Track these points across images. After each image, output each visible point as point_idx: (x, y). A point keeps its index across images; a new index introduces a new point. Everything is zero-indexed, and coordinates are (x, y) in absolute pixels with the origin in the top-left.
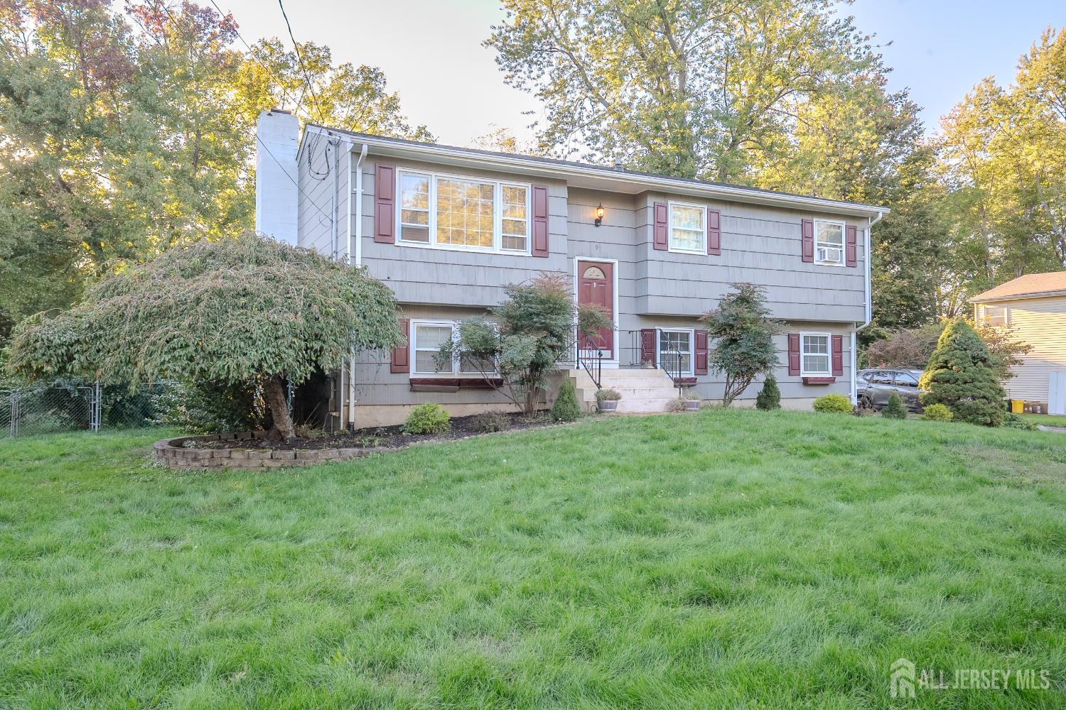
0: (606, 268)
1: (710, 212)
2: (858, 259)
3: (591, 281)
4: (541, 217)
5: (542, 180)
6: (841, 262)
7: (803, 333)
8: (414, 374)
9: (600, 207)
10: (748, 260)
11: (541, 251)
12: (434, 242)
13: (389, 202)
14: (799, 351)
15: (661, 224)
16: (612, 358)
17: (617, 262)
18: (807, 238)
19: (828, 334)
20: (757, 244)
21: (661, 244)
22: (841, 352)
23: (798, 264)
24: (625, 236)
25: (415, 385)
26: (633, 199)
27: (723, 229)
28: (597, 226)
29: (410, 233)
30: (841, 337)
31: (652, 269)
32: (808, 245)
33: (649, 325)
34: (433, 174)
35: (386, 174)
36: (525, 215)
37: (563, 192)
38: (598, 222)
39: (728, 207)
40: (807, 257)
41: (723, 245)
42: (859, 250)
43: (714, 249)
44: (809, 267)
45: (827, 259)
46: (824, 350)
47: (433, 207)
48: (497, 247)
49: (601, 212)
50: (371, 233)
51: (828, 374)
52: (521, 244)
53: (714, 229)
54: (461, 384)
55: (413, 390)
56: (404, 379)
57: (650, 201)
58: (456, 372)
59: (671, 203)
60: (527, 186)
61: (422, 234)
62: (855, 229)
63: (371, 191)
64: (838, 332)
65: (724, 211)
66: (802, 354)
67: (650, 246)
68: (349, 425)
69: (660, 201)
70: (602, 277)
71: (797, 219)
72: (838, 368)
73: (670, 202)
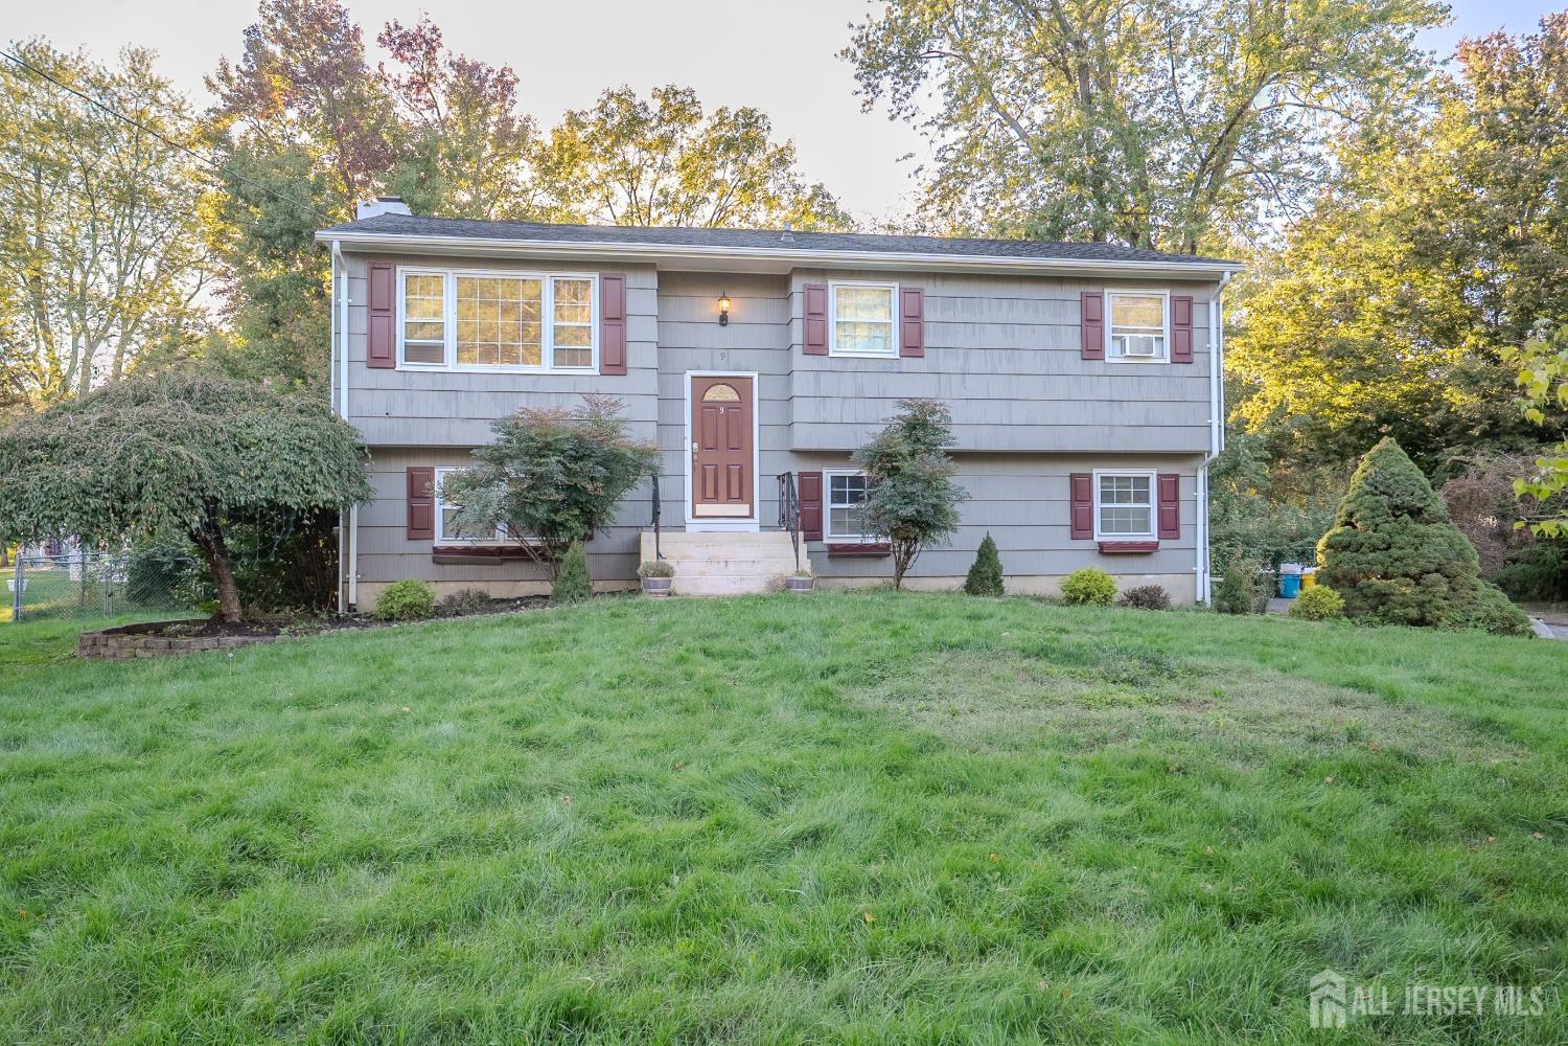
0: (741, 385)
1: (904, 293)
2: (1195, 349)
3: (714, 405)
4: (614, 318)
5: (614, 268)
6: (1162, 356)
7: (1098, 472)
8: (440, 540)
9: (724, 297)
10: (977, 362)
11: (615, 365)
12: (451, 363)
13: (386, 314)
14: (1090, 499)
15: (816, 316)
16: (751, 516)
17: (755, 375)
18: (1091, 322)
19: (1152, 473)
20: (994, 337)
21: (816, 346)
22: (1176, 499)
23: (1073, 363)
24: (766, 336)
25: (442, 556)
26: (776, 282)
27: (928, 315)
28: (724, 325)
29: (415, 353)
30: (1177, 477)
31: (800, 384)
32: (1093, 331)
33: (810, 467)
34: (450, 271)
35: (381, 276)
36: (590, 313)
37: (652, 280)
38: (724, 319)
39: (938, 283)
40: (1092, 350)
41: (928, 341)
42: (1197, 335)
43: (912, 347)
44: (1096, 366)
45: (1128, 353)
46: (1143, 497)
47: (450, 312)
48: (546, 366)
49: (725, 304)
50: (362, 353)
51: (1152, 536)
52: (582, 357)
53: (912, 320)
54: (503, 555)
55: (435, 561)
56: (424, 546)
57: (797, 285)
58: (501, 539)
59: (833, 285)
60: (594, 278)
61: (432, 353)
62: (1189, 301)
63: (362, 299)
64: (1169, 469)
65: (930, 288)
66: (1098, 505)
67: (798, 350)
68: (350, 608)
69: (814, 281)
70: (736, 398)
71: (1073, 293)
72: (1170, 526)
73: (831, 283)
